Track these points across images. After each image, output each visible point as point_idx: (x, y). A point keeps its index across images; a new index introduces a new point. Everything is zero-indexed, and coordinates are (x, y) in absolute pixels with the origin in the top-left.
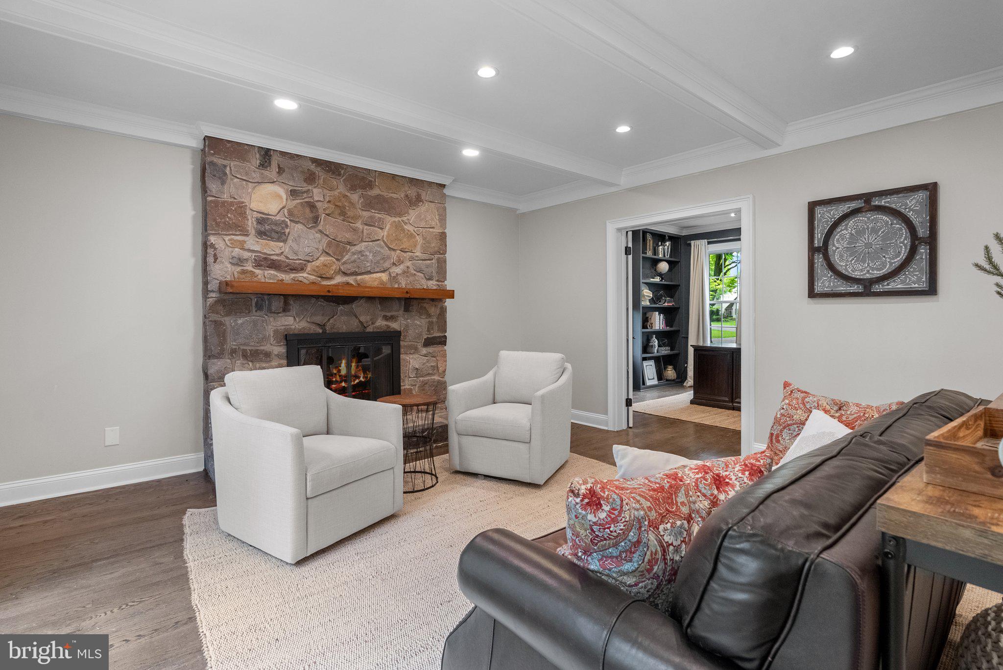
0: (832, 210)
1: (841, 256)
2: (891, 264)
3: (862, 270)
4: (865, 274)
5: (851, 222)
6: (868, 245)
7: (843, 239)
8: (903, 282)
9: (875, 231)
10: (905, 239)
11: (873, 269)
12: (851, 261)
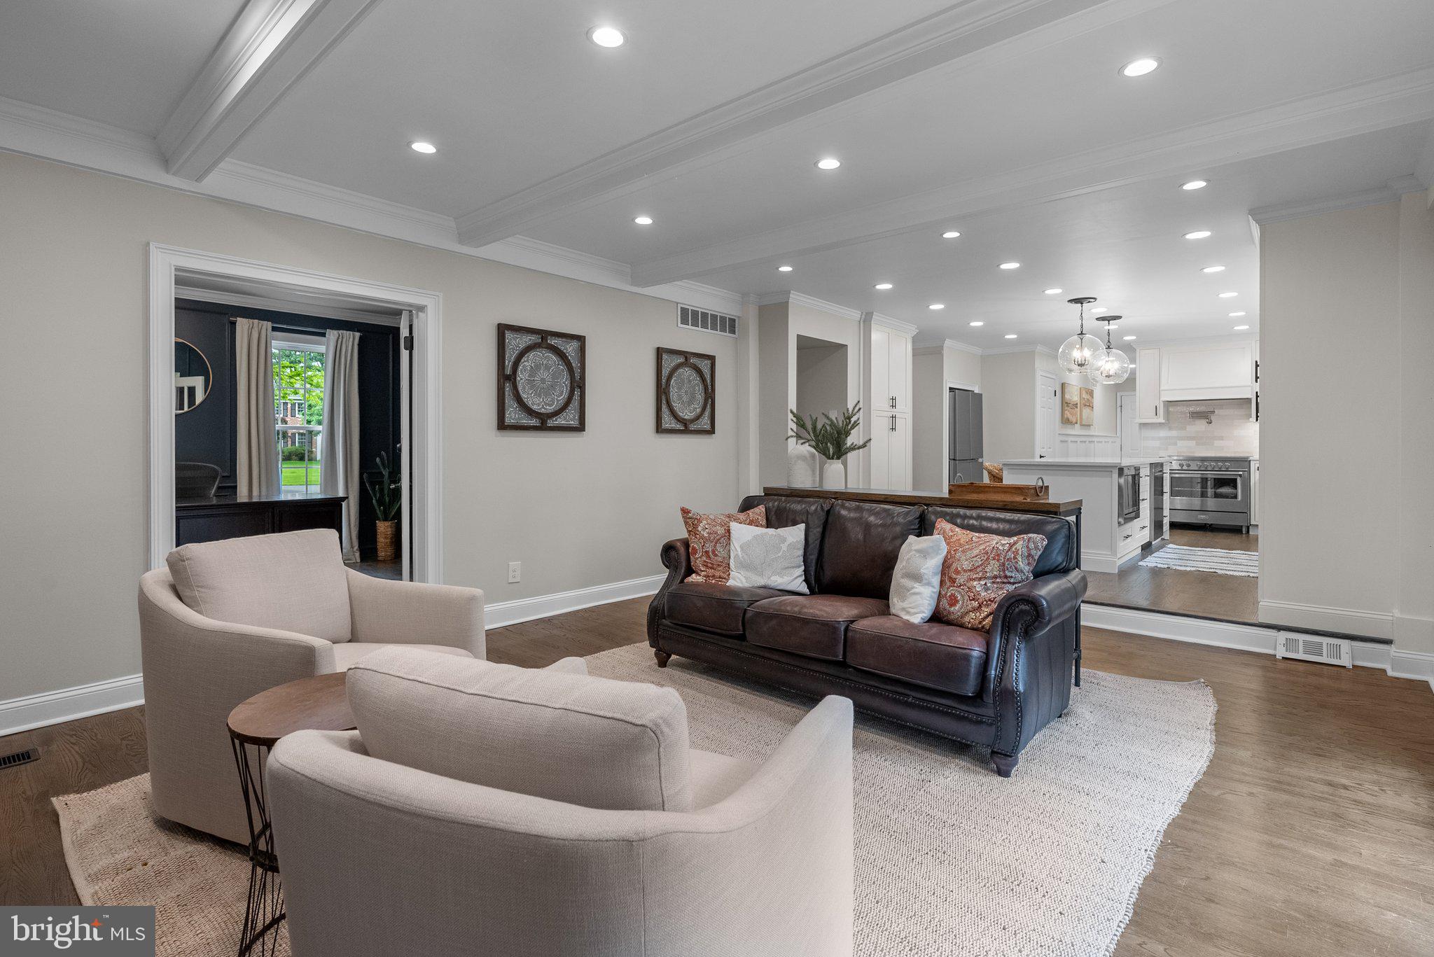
0: (517, 338)
1: (524, 388)
2: (558, 401)
3: (539, 405)
4: (540, 409)
5: (531, 355)
6: (543, 381)
7: (525, 370)
8: (565, 419)
9: (547, 368)
10: (566, 380)
11: (546, 404)
12: (531, 394)
